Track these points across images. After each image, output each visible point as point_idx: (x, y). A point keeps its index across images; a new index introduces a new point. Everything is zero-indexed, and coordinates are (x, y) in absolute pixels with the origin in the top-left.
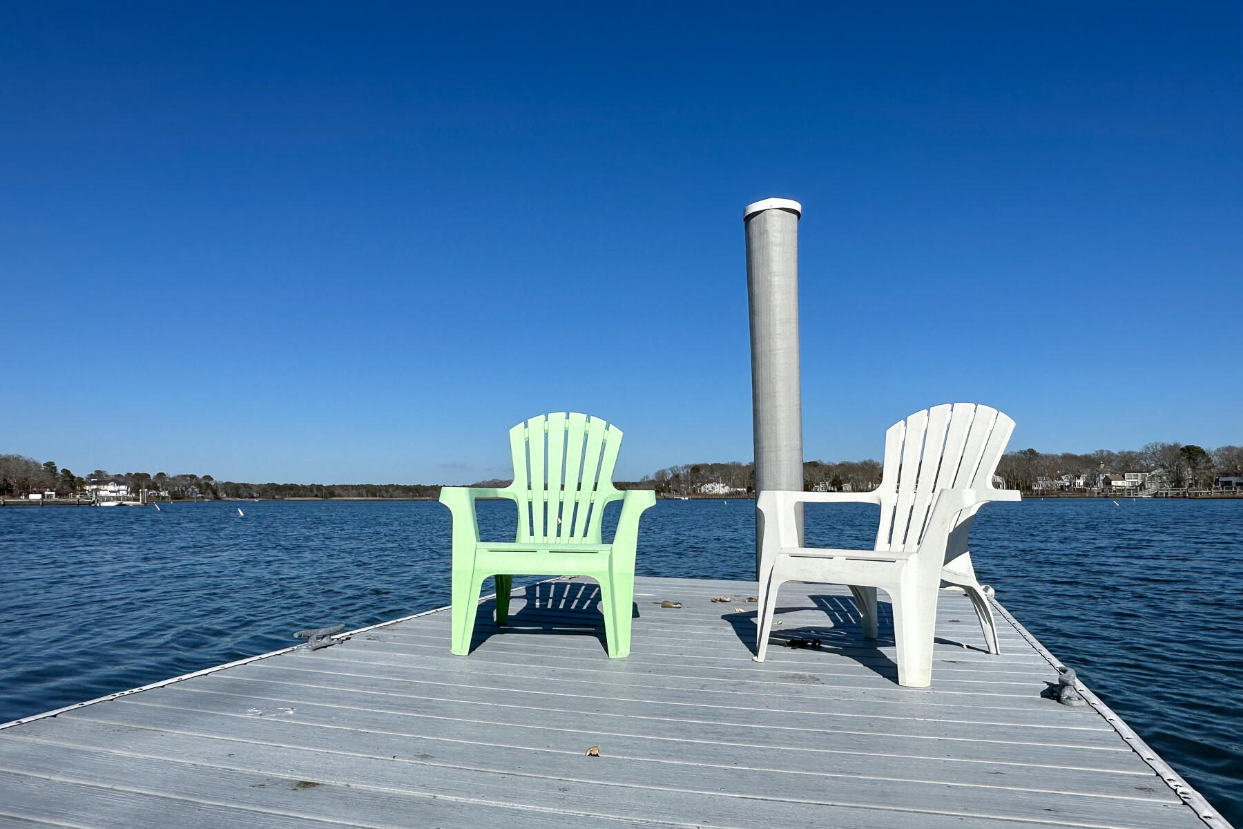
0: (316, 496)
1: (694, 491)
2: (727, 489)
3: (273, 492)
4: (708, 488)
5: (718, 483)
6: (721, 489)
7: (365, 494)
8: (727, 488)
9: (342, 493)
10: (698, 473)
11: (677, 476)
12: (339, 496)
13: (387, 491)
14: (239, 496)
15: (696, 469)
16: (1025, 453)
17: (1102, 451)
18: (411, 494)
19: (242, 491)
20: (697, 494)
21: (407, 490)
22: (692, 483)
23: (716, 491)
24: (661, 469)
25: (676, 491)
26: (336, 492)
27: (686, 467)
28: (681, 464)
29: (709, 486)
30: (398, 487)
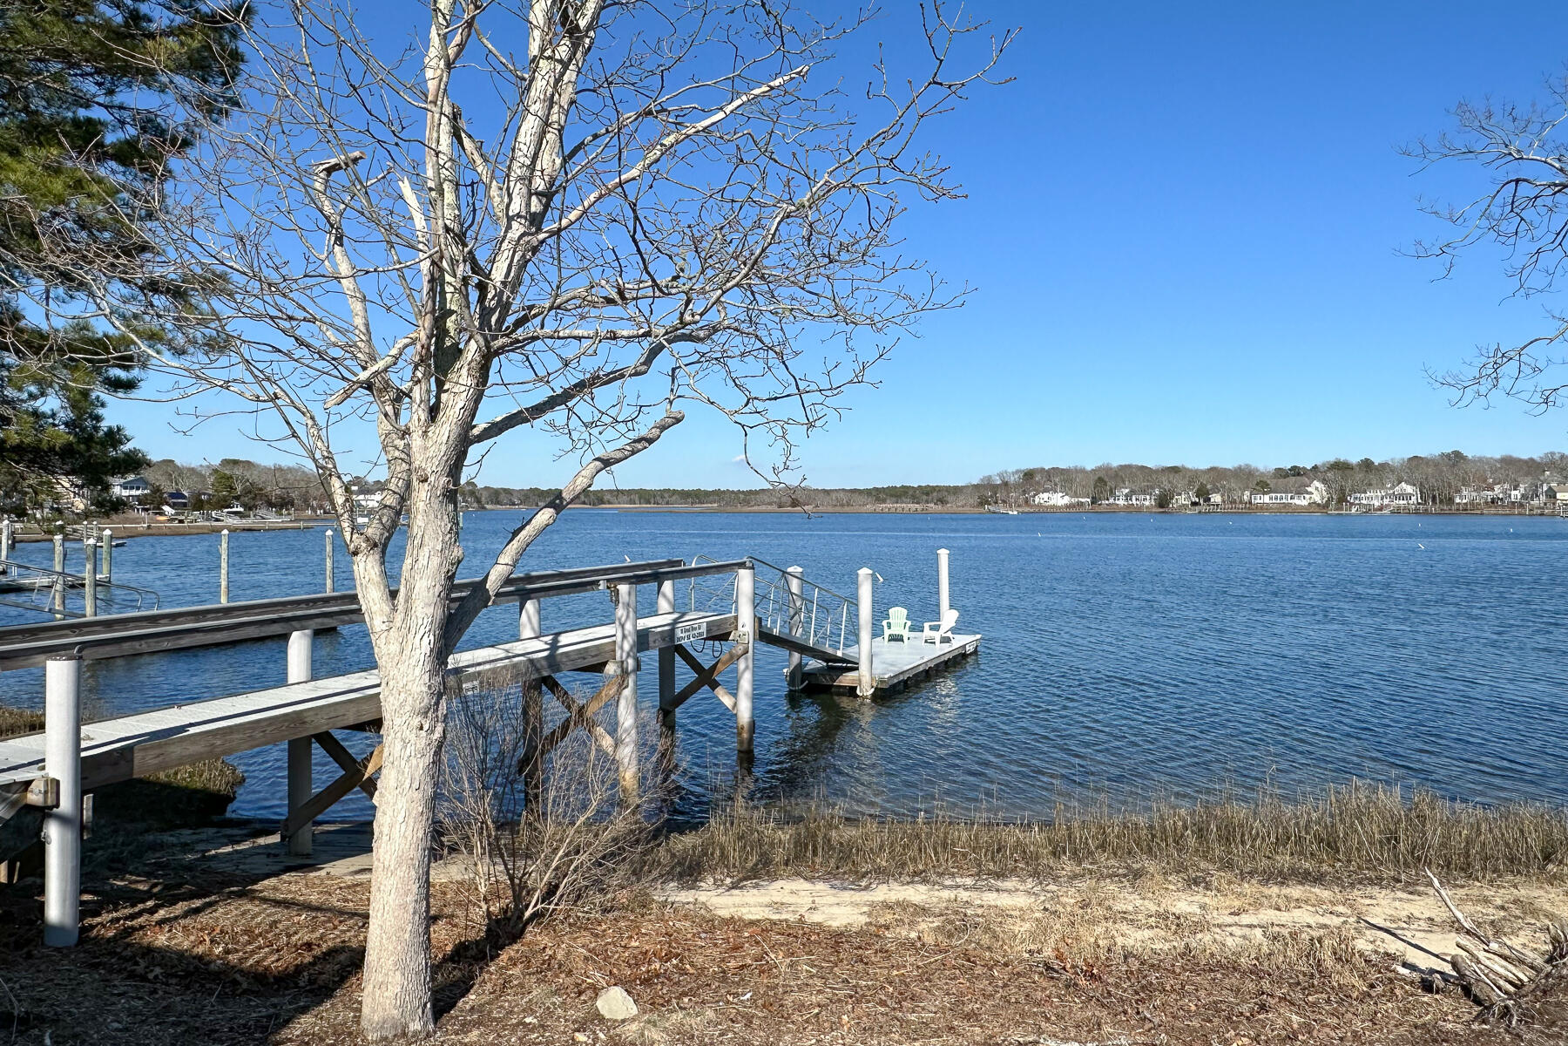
0: (584, 503)
1: (1027, 501)
2: (1067, 500)
3: (536, 498)
4: (1042, 498)
5: (1056, 492)
6: (1059, 499)
7: (637, 501)
8: (1067, 498)
9: (612, 499)
10: (1031, 479)
11: (1006, 484)
12: (610, 503)
13: (662, 497)
14: (498, 503)
15: (1029, 475)
16: (1448, 455)
17: (1553, 454)
18: (690, 500)
19: (502, 497)
20: (1032, 506)
21: (686, 495)
22: (1024, 492)
23: (1051, 503)
24: (987, 474)
25: (1004, 502)
26: (605, 498)
27: (1017, 472)
28: (1011, 469)
29: (1045, 496)
30: (675, 491)
